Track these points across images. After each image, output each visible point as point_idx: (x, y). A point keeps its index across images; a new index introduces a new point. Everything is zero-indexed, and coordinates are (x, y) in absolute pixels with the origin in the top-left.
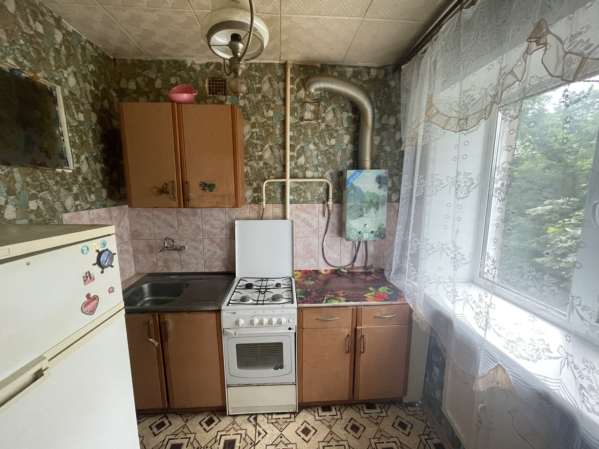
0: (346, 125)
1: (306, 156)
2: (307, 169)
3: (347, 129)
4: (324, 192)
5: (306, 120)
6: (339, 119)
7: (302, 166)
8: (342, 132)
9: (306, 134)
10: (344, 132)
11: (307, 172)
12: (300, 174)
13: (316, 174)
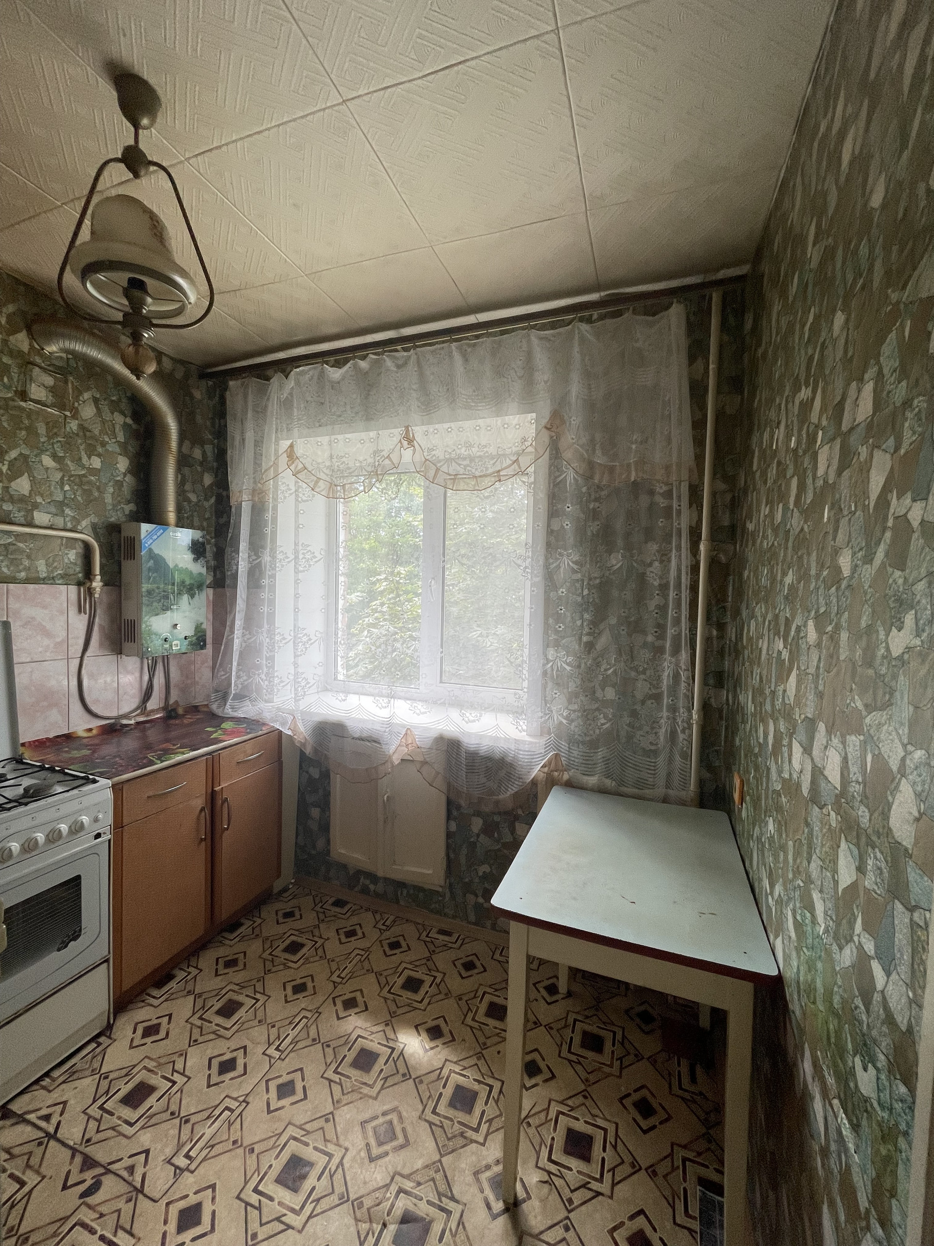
0: (121, 438)
1: (34, 477)
2: (36, 506)
3: (124, 446)
4: (79, 562)
5: (31, 400)
6: (107, 421)
7: (22, 499)
8: (113, 447)
9: (31, 430)
10: (118, 450)
11: (35, 513)
12: (19, 516)
13: (59, 521)
